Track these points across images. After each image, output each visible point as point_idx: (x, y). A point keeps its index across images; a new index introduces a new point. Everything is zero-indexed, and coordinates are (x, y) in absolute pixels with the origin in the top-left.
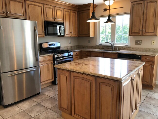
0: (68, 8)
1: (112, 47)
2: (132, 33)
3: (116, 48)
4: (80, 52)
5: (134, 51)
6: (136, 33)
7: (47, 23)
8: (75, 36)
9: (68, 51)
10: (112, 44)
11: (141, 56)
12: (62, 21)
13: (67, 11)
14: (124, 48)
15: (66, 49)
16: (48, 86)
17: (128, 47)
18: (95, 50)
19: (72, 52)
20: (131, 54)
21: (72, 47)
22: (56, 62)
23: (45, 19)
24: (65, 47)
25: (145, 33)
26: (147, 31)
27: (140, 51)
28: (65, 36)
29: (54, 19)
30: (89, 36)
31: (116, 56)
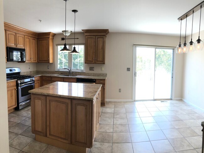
0: (29, 35)
1: (70, 73)
2: (87, 61)
3: (74, 73)
4: (41, 77)
5: (89, 76)
6: (90, 61)
7: (9, 49)
8: (35, 62)
9: (30, 76)
10: (70, 70)
11: (95, 79)
12: (23, 48)
13: (28, 38)
14: (80, 73)
15: (25, 74)
16: (11, 113)
17: (84, 73)
18: (56, 75)
19: (33, 77)
20: (91, 79)
21: (31, 72)
22: (19, 88)
23: (8, 45)
24: (24, 72)
25: (97, 61)
26: (98, 60)
27: (93, 76)
28: (26, 61)
29: (16, 45)
30: (49, 62)
31: (75, 80)
